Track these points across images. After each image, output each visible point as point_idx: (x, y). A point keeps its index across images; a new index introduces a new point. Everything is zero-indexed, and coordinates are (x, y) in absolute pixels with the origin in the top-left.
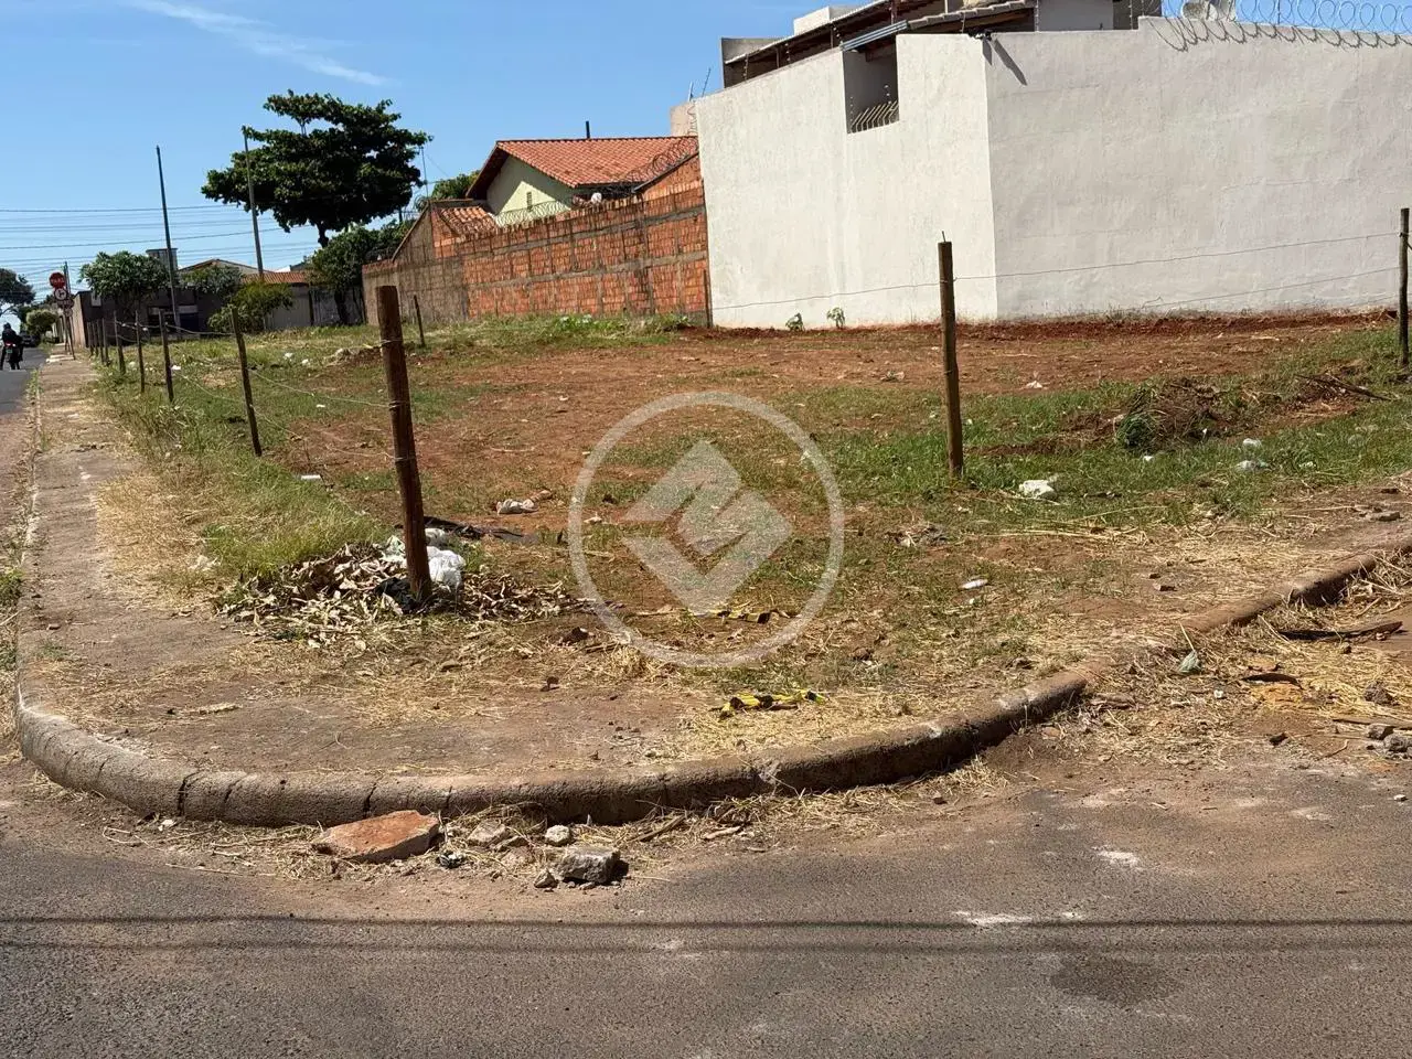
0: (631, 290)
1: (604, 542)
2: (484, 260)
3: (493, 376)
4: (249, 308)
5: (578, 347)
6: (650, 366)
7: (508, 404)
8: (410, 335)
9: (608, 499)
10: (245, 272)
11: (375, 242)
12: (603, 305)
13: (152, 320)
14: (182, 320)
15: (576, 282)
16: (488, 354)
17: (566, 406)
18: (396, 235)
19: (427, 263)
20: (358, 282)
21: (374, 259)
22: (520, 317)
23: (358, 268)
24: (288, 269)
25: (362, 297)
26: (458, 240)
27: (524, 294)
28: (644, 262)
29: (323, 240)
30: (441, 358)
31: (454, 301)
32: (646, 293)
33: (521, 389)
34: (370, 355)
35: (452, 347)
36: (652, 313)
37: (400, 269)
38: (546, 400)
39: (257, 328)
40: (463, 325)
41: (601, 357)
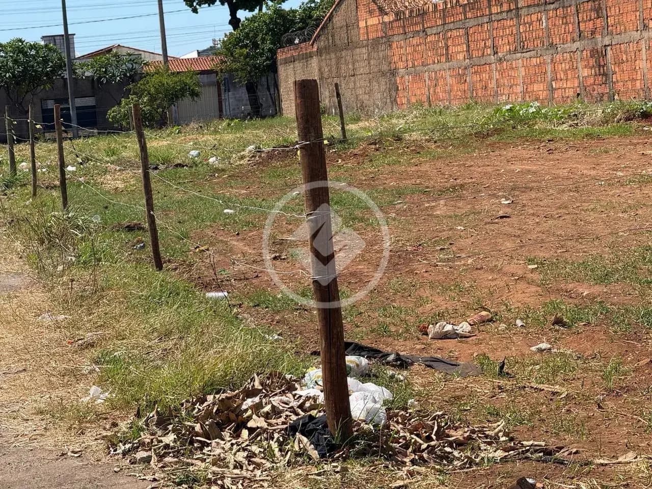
0: (586, 72)
1: (555, 373)
2: (415, 41)
3: (423, 176)
4: (152, 99)
5: (524, 139)
6: (608, 161)
7: (441, 208)
8: (330, 128)
9: (558, 322)
10: (147, 58)
11: (293, 22)
12: (553, 90)
13: (47, 116)
14: (78, 115)
15: (521, 66)
16: (418, 149)
17: (509, 210)
18: (315, 14)
19: (350, 45)
20: (273, 68)
21: (291, 42)
22: (455, 105)
23: (273, 52)
24: (195, 55)
25: (276, 86)
26: (386, 19)
27: (461, 78)
28: (602, 40)
29: (234, 22)
30: (364, 154)
31: (380, 88)
32: (603, 74)
33: (455, 191)
34: (283, 152)
35: (377, 142)
36: (611, 99)
37: (319, 52)
38: (486, 204)
39: (160, 122)
40: (391, 116)
41: (550, 151)
